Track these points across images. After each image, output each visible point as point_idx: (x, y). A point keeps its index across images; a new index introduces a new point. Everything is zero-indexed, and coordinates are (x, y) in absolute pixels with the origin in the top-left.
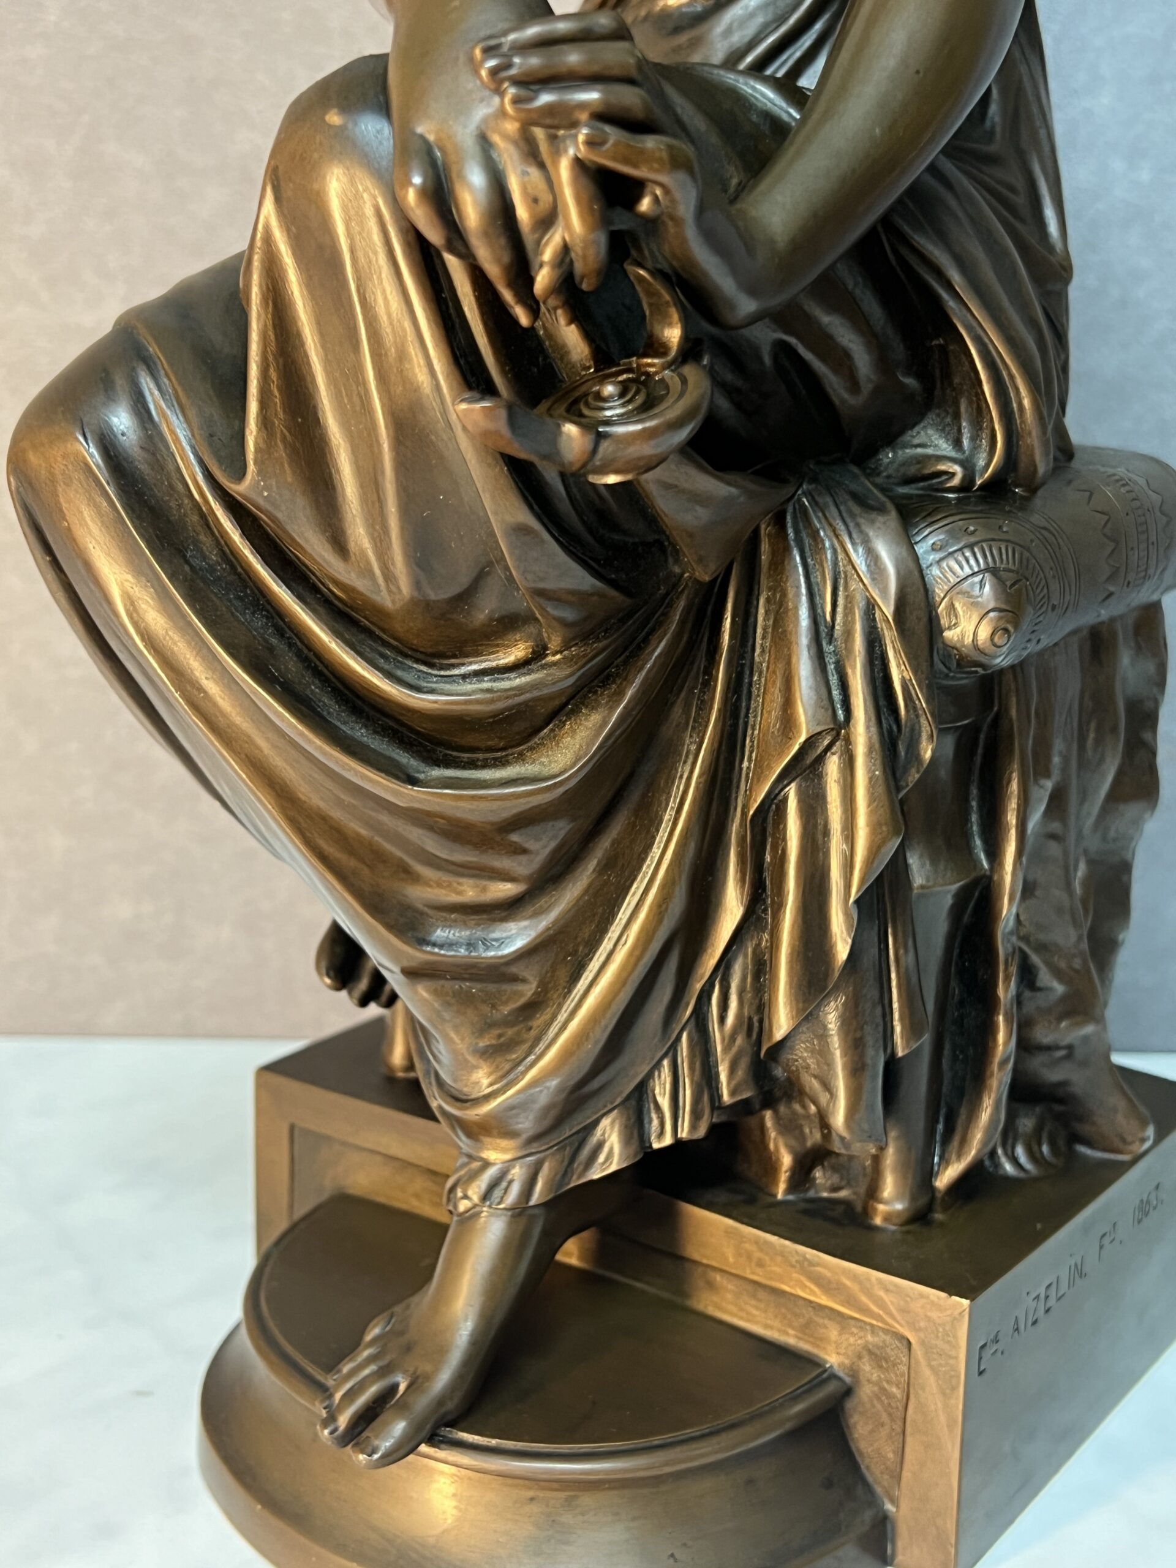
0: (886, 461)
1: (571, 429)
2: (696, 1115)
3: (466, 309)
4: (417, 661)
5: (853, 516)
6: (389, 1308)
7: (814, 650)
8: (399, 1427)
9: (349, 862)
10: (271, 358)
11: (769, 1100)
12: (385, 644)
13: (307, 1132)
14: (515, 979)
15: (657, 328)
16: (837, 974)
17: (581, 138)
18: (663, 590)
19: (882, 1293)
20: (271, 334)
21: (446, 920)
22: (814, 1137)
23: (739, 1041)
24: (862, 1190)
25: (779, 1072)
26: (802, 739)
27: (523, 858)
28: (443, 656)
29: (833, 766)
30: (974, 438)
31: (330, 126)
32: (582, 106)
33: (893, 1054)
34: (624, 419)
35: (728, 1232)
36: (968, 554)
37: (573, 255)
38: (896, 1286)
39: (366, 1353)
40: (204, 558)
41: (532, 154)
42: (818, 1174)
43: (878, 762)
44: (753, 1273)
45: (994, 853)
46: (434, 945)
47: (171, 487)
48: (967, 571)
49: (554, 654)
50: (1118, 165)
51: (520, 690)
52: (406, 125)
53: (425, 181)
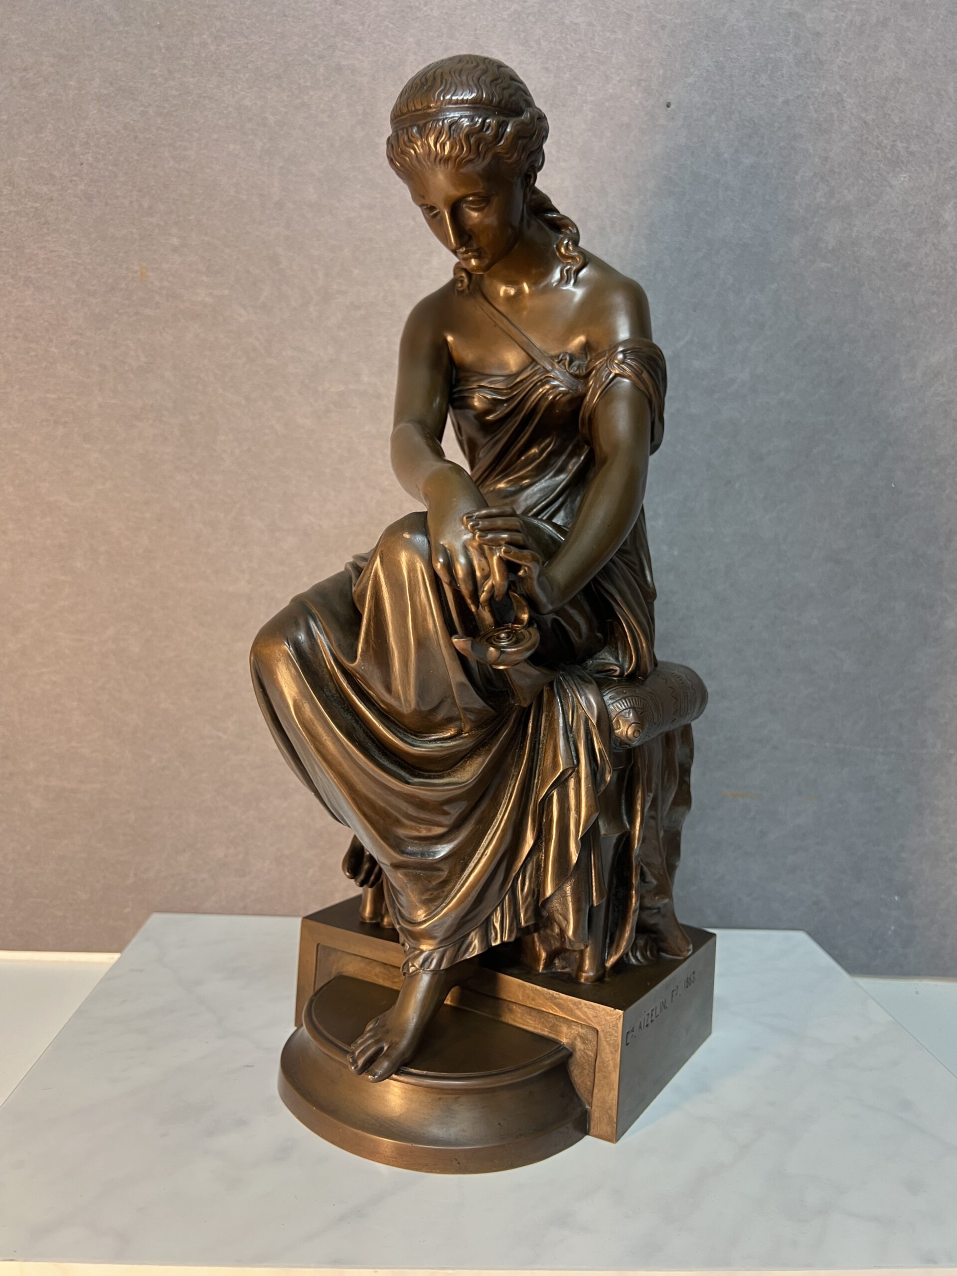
0: (589, 664)
1: (492, 649)
2: (511, 931)
3: (450, 604)
4: (412, 734)
5: (579, 684)
6: (376, 1016)
7: (565, 735)
8: (386, 1064)
9: (375, 817)
10: (372, 618)
11: (536, 928)
12: (399, 727)
13: (325, 947)
14: (439, 870)
15: (519, 614)
16: (572, 869)
17: (502, 550)
18: (507, 710)
19: (586, 1010)
20: (373, 609)
21: (413, 843)
22: (556, 945)
23: (529, 899)
24: (575, 968)
25: (545, 914)
26: (561, 771)
27: (448, 817)
28: (422, 733)
29: (572, 783)
30: (623, 658)
31: (405, 538)
32: (503, 539)
33: (592, 905)
34: (508, 646)
35: (519, 986)
36: (624, 701)
37: (495, 588)
38: (592, 1006)
39: (368, 1035)
40: (330, 691)
41: (482, 553)
42: (557, 961)
43: (590, 781)
44: (530, 1004)
45: (632, 822)
46: (408, 854)
47: (320, 663)
48: (623, 707)
49: (465, 733)
50: (665, 548)
51: (453, 747)
52: (437, 542)
53: (444, 561)
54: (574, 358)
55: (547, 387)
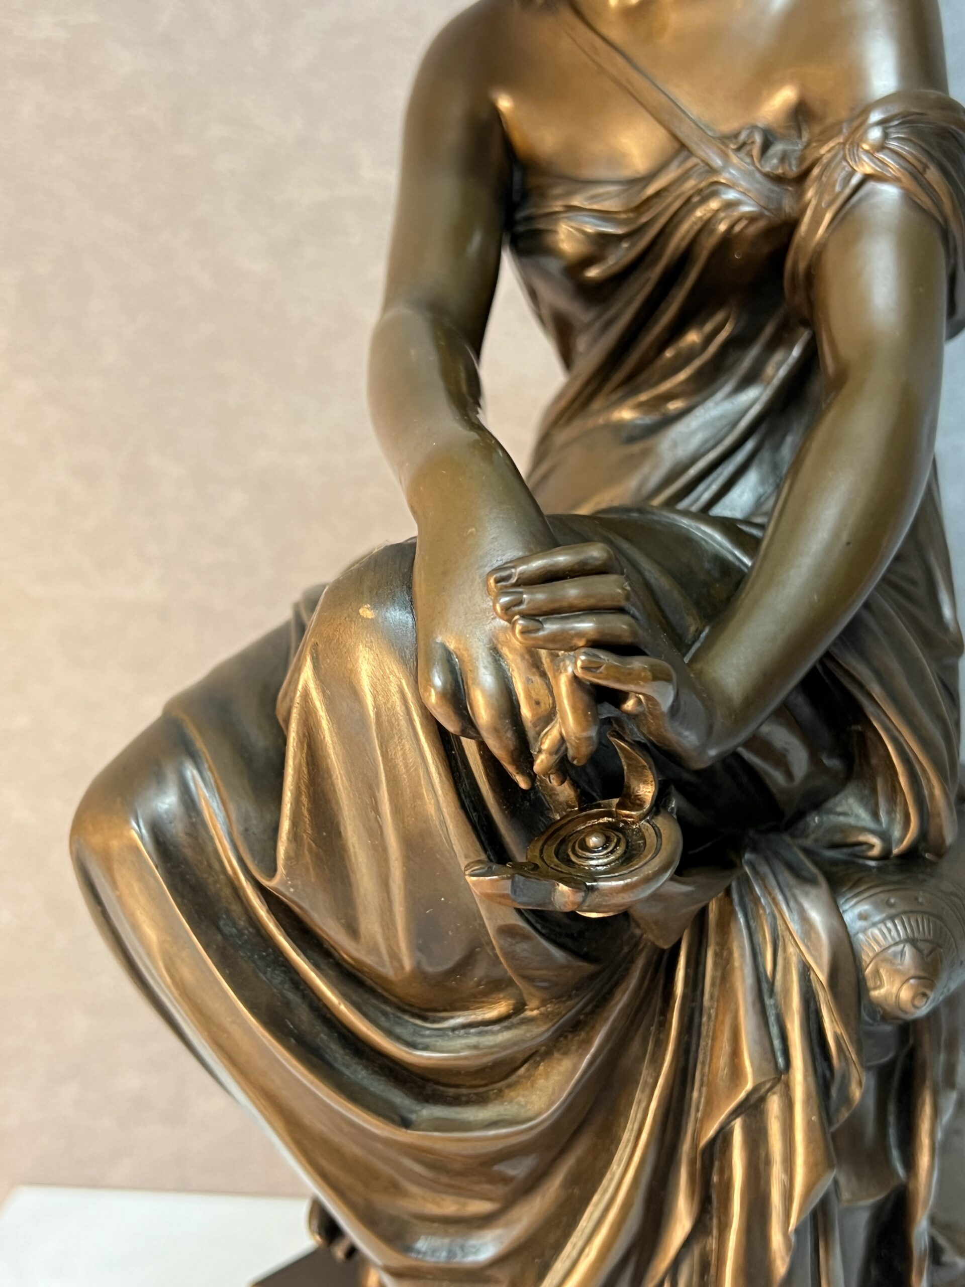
0: (812, 824)
4: (413, 1015)
5: (789, 887)
9: (345, 1178)
10: (303, 788)
12: (386, 1001)
15: (634, 785)
17: (579, 663)
20: (303, 769)
21: (429, 1229)
26: (750, 1085)
27: (501, 1184)
28: (436, 1010)
29: (774, 1105)
30: (890, 812)
31: (362, 618)
32: (580, 634)
36: (890, 925)
37: (568, 745)
40: (234, 924)
41: (536, 665)
43: (815, 1109)
46: (419, 1252)
47: (210, 866)
48: (890, 941)
49: (532, 1010)
51: (503, 1046)
52: (430, 634)
53: (445, 683)
54: (771, 138)
55: (714, 204)
